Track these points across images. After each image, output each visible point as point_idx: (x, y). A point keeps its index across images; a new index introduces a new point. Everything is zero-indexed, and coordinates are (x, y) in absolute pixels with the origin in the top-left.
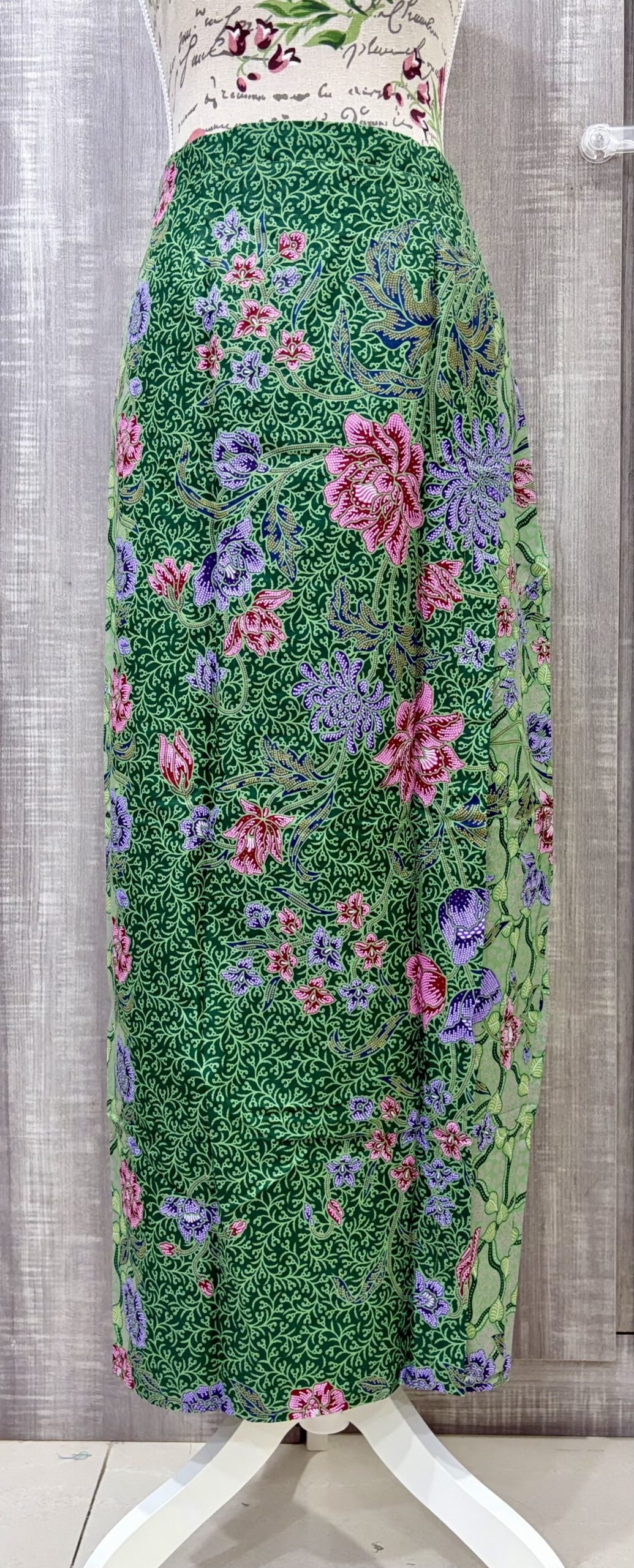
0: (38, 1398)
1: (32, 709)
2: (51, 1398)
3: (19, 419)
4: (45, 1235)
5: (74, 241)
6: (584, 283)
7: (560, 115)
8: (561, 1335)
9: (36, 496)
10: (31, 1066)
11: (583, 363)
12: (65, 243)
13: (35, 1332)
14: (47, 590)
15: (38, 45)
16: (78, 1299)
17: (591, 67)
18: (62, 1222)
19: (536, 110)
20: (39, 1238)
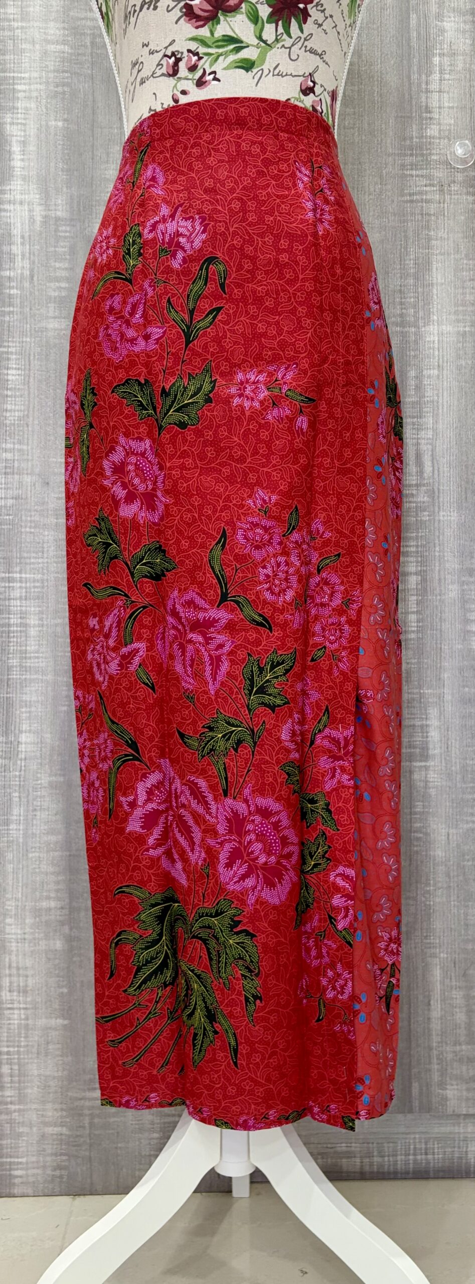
0: (12, 1160)
1: (15, 584)
2: (24, 1160)
3: (7, 353)
4: (21, 1019)
5: (53, 215)
6: (452, 256)
7: (433, 131)
8: (444, 1092)
9: (21, 414)
10: (11, 877)
11: (453, 317)
12: (46, 217)
13: (11, 1103)
14: (29, 488)
15: (27, 64)
16: (48, 1073)
17: (456, 95)
18: (35, 1008)
19: (414, 126)
20: (16, 1022)
